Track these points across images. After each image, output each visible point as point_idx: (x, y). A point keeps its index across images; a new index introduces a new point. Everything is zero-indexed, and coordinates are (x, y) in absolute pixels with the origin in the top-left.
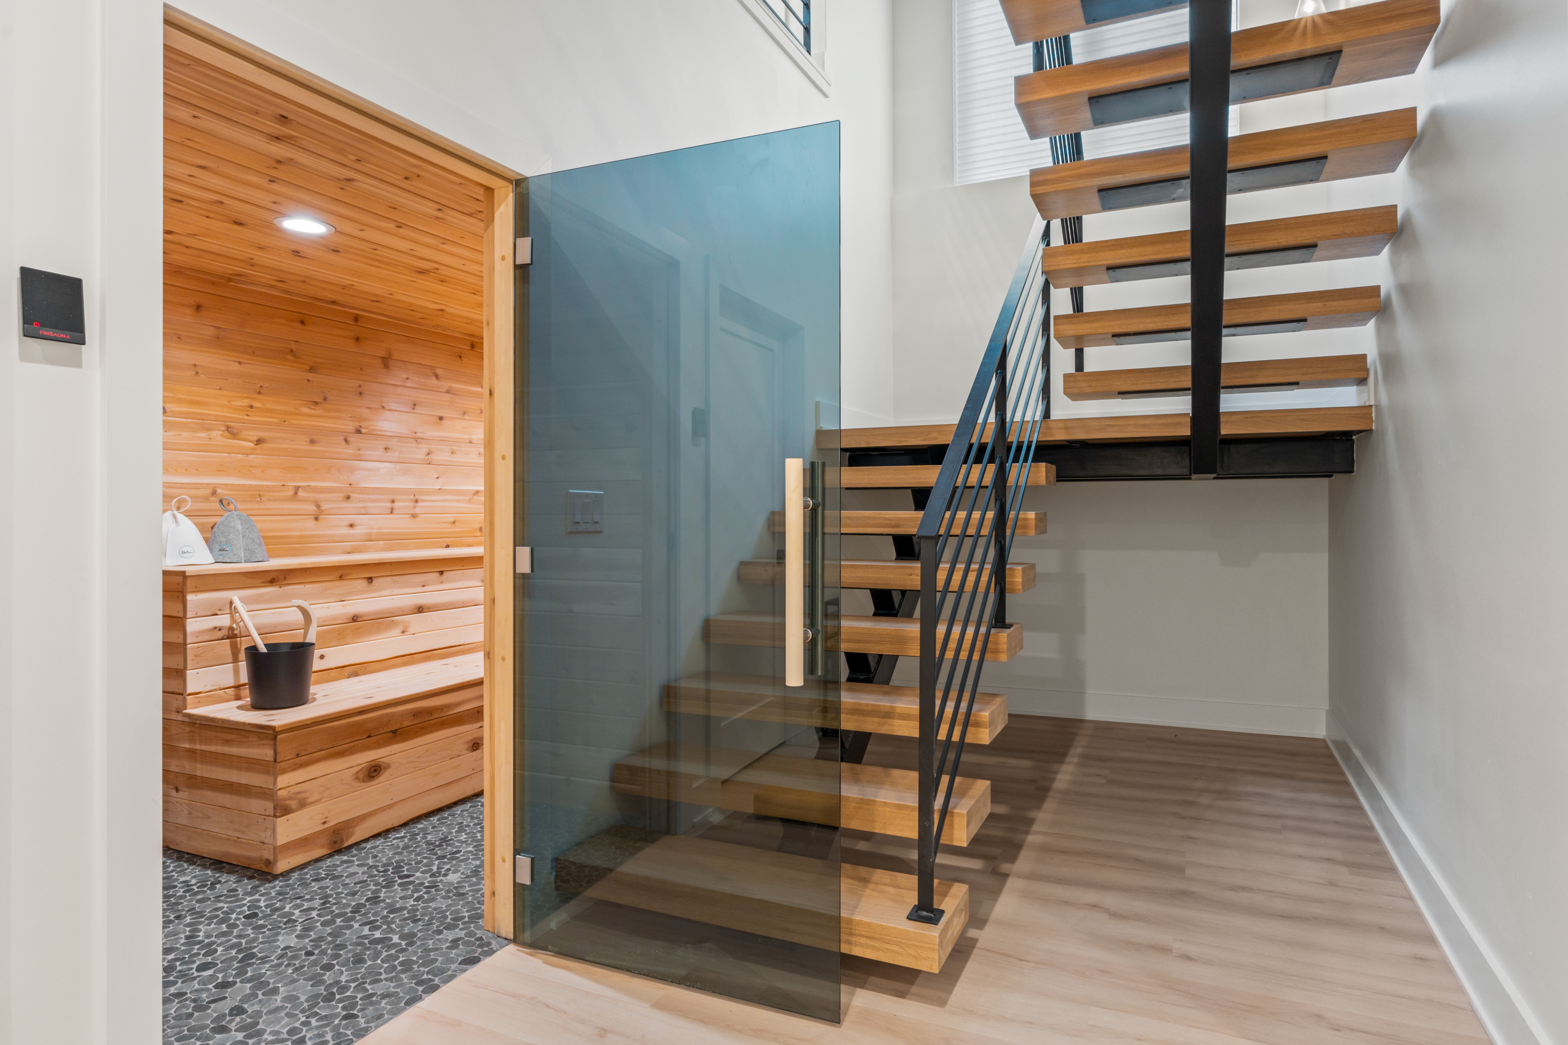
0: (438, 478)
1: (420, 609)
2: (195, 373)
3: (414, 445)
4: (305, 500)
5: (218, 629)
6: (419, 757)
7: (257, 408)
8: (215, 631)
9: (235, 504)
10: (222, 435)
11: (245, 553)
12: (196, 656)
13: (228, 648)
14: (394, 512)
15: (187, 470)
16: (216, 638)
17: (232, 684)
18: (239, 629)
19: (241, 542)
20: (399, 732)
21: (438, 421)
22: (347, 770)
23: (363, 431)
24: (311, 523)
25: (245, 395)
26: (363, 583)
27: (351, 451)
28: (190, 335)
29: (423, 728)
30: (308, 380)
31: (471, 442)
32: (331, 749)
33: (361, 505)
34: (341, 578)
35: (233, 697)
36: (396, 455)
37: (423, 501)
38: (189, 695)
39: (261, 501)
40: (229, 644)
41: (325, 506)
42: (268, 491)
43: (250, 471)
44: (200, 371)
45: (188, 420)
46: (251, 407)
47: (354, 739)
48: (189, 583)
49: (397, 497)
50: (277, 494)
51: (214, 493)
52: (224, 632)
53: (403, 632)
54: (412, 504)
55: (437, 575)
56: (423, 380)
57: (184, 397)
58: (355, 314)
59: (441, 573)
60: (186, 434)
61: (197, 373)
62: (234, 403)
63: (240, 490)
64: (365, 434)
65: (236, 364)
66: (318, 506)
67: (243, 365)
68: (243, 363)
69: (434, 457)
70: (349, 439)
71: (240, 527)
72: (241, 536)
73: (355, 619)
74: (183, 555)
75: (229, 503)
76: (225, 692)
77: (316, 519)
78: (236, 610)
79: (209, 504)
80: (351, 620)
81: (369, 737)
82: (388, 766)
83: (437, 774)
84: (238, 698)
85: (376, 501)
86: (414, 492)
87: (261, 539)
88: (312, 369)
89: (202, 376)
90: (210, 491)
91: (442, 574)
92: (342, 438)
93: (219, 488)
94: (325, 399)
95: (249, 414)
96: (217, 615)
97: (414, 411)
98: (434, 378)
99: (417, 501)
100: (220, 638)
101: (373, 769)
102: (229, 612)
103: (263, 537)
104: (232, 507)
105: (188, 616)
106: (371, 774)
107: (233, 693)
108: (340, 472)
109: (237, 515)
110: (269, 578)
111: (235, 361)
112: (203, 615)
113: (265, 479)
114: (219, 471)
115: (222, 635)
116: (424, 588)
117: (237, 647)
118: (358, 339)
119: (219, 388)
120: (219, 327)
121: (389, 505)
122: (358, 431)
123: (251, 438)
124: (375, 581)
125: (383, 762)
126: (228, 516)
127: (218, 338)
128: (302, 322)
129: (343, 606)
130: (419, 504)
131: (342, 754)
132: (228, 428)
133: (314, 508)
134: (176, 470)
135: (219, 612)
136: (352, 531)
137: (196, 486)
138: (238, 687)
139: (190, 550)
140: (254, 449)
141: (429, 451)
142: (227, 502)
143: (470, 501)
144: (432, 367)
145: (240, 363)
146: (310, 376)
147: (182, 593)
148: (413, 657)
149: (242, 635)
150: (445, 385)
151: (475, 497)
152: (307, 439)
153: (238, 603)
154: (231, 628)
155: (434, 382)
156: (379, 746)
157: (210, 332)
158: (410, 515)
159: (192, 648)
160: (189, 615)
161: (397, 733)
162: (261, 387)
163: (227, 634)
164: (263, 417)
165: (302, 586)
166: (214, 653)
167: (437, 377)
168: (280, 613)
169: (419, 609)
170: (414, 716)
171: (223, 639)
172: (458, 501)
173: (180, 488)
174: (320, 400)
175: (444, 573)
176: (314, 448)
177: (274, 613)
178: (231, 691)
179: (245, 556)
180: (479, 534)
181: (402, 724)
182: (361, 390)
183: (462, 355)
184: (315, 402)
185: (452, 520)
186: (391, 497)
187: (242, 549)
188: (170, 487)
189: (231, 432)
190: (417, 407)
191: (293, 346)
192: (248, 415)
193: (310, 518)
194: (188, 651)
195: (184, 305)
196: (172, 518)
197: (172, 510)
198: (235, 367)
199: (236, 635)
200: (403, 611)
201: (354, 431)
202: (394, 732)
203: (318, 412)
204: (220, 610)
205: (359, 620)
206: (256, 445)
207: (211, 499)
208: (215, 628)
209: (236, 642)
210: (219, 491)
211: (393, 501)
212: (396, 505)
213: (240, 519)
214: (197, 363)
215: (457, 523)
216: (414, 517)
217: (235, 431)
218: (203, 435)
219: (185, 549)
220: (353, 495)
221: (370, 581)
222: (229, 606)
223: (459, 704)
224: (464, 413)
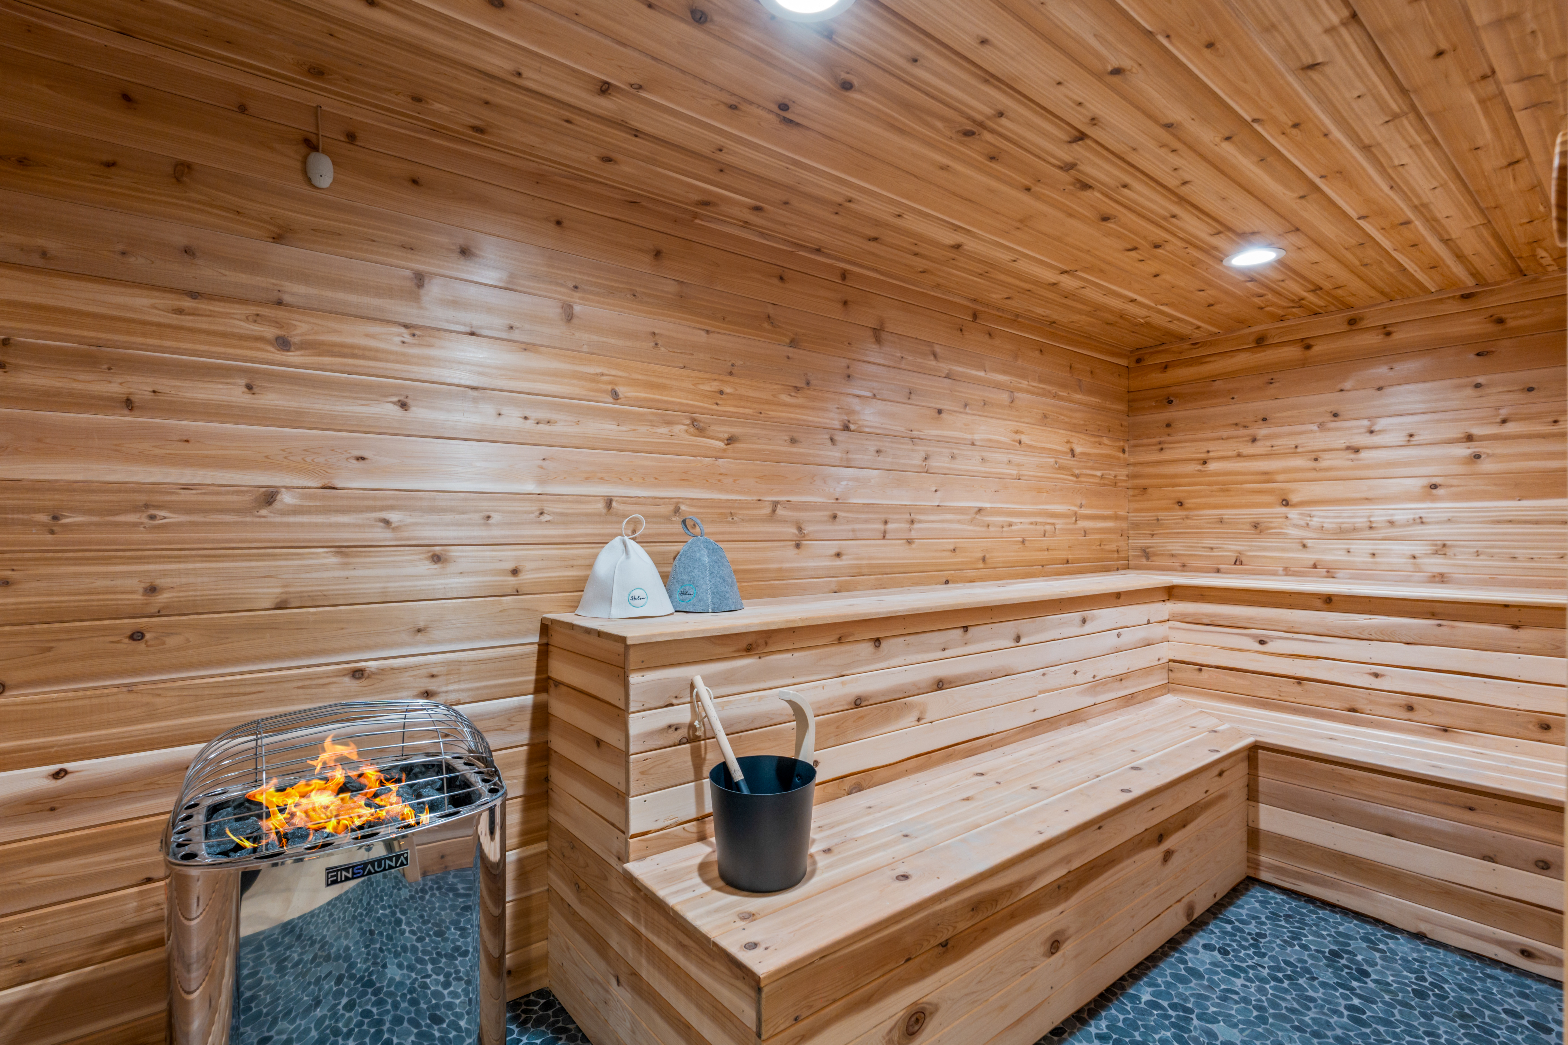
0: (936, 491)
1: (940, 685)
2: (653, 344)
3: (910, 447)
4: (785, 521)
5: (673, 728)
6: (980, 982)
7: (728, 394)
8: (670, 731)
9: (701, 525)
10: (686, 431)
11: (713, 598)
12: (642, 773)
13: (689, 758)
14: (887, 536)
15: (644, 479)
16: (672, 743)
17: (694, 816)
18: (703, 728)
19: (708, 582)
20: (951, 943)
21: (937, 415)
22: (874, 1031)
23: (852, 427)
24: (792, 552)
25: (714, 376)
26: (868, 647)
27: (838, 454)
28: (647, 291)
29: (985, 929)
30: (788, 358)
31: (973, 444)
32: (850, 996)
33: (849, 527)
34: (840, 640)
35: (695, 836)
36: (889, 460)
37: (920, 522)
38: (634, 836)
39: (733, 522)
40: (689, 751)
41: (808, 529)
42: (741, 508)
43: (719, 481)
44: (660, 343)
45: (646, 410)
46: (721, 392)
47: (887, 968)
48: (634, 657)
49: (891, 516)
50: (751, 512)
51: (677, 511)
52: (683, 733)
53: (919, 720)
54: (907, 526)
55: (959, 632)
56: (919, 360)
57: (640, 377)
58: (842, 268)
59: (966, 628)
60: (643, 429)
61: (656, 344)
62: (701, 387)
63: (708, 507)
64: (854, 431)
65: (703, 333)
66: (800, 529)
67: (711, 335)
68: (712, 332)
69: (933, 463)
70: (836, 438)
71: (706, 559)
72: (708, 572)
73: (858, 702)
74: (632, 602)
75: (694, 525)
76: (684, 828)
77: (798, 546)
78: (698, 698)
79: (670, 526)
80: (853, 706)
81: (908, 960)
82: (936, 1008)
83: (1003, 1008)
84: (702, 838)
85: (866, 521)
86: (909, 510)
87: (733, 575)
88: (793, 343)
89: (662, 349)
90: (672, 508)
91: (966, 631)
92: (827, 437)
93: (683, 504)
94: (808, 383)
95: (719, 402)
96: (672, 705)
97: (910, 401)
98: (932, 358)
99: (912, 522)
100: (677, 742)
101: (914, 1019)
102: (689, 699)
103: (735, 572)
104: (697, 530)
105: (631, 710)
106: (911, 1030)
107: (694, 830)
108: (825, 482)
109: (704, 542)
110: (744, 644)
111: (702, 329)
112: (653, 706)
113: (737, 492)
114: (683, 480)
115: (679, 738)
116: (946, 651)
117: (700, 755)
118: (845, 303)
119: (682, 365)
120: (682, 282)
121: (881, 527)
122: (846, 428)
123: (721, 435)
124: (884, 644)
125: (929, 1004)
126: (692, 543)
127: (681, 297)
128: (781, 278)
129: (843, 683)
130: (916, 526)
131: (867, 1001)
132: (694, 421)
133: (795, 531)
134: (631, 479)
135: (675, 701)
136: (838, 562)
137: (655, 501)
138: (701, 819)
139: (642, 595)
140: (724, 450)
141: (927, 455)
142: (692, 523)
143: (972, 522)
144: (930, 344)
145: (708, 332)
146: (790, 351)
147: (622, 670)
148: (930, 757)
149: (708, 735)
150: (945, 367)
151: (978, 517)
152: (786, 438)
153: (702, 688)
154: (691, 726)
155: (932, 363)
156: (923, 974)
157: (671, 288)
158: (904, 541)
159: (636, 761)
160: (633, 707)
161: (949, 946)
162: (733, 365)
163: (686, 736)
164: (735, 406)
165: (788, 655)
166: (669, 767)
167: (935, 355)
168: (760, 698)
169: (938, 684)
170: (973, 910)
171: (680, 744)
172: (959, 522)
173: (636, 504)
174: (802, 384)
175: (970, 628)
176: (795, 449)
177: (751, 699)
178: (692, 827)
179: (713, 603)
180: (981, 565)
181: (955, 928)
182: (850, 372)
183: (963, 328)
184: (796, 387)
185: (952, 547)
186: (883, 516)
187: (709, 592)
188: (625, 503)
189: (698, 428)
190: (913, 396)
191: (771, 310)
192: (717, 404)
193: (789, 545)
194: (631, 766)
195: (640, 250)
196: (621, 547)
197: (622, 535)
198: (702, 337)
199: (700, 737)
200: (919, 689)
201: (841, 427)
202: (944, 945)
203: (800, 401)
204: (676, 697)
205: (864, 704)
206: (727, 444)
207: (674, 519)
208: (670, 726)
209: (699, 747)
210: (683, 508)
211: (886, 522)
212: (890, 526)
213: (706, 548)
214: (656, 331)
215: (957, 551)
216: (909, 543)
217: (702, 425)
218: (663, 430)
219: (636, 593)
220: (840, 514)
221: (877, 644)
222: (689, 690)
223: (1033, 878)
224: (966, 405)
